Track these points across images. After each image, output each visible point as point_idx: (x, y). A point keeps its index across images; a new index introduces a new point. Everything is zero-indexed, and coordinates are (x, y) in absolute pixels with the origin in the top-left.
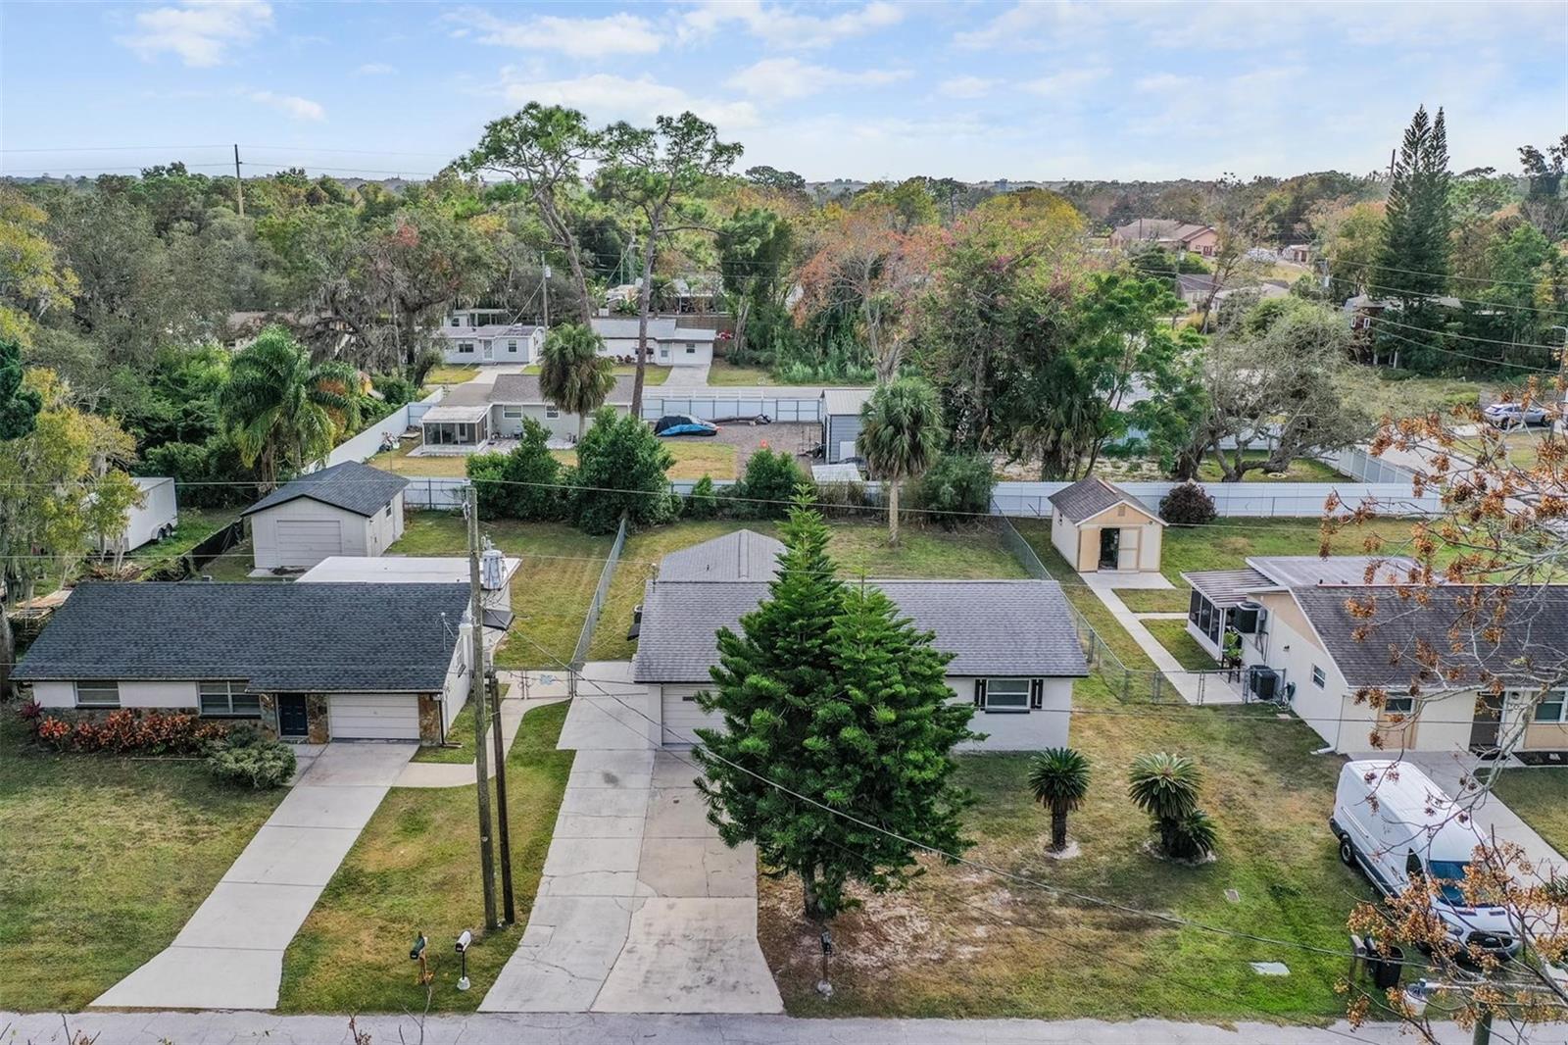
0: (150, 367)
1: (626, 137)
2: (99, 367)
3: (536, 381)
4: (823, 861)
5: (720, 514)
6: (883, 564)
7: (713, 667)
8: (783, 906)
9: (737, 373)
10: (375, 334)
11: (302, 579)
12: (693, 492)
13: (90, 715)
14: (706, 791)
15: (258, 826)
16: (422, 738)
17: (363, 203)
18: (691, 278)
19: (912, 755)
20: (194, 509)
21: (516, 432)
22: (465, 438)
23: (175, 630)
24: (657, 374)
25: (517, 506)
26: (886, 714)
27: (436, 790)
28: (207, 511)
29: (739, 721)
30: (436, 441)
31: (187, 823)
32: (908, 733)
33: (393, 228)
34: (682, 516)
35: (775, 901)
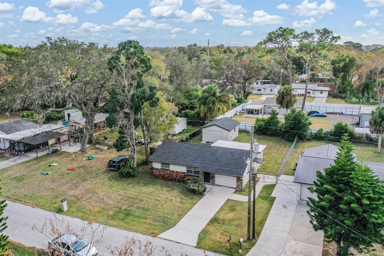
0: (184, 92)
1: (306, 35)
2: (173, 92)
3: (275, 99)
4: (343, 240)
5: (325, 139)
6: (375, 158)
7: (315, 181)
8: (330, 250)
9: (335, 100)
10: (236, 86)
11: (212, 145)
12: (317, 132)
13: (164, 171)
14: (310, 214)
15: (196, 203)
16: (237, 188)
17: (237, 53)
18: (324, 73)
19: (374, 215)
20: (190, 126)
21: (270, 112)
22: (256, 113)
23: (183, 154)
24: (311, 99)
25: (268, 132)
26: (366, 202)
27: (239, 201)
28: (193, 126)
29: (322, 197)
30: (249, 113)
31: (181, 199)
32: (373, 209)
33: (243, 59)
34: (313, 138)
35: (328, 249)
